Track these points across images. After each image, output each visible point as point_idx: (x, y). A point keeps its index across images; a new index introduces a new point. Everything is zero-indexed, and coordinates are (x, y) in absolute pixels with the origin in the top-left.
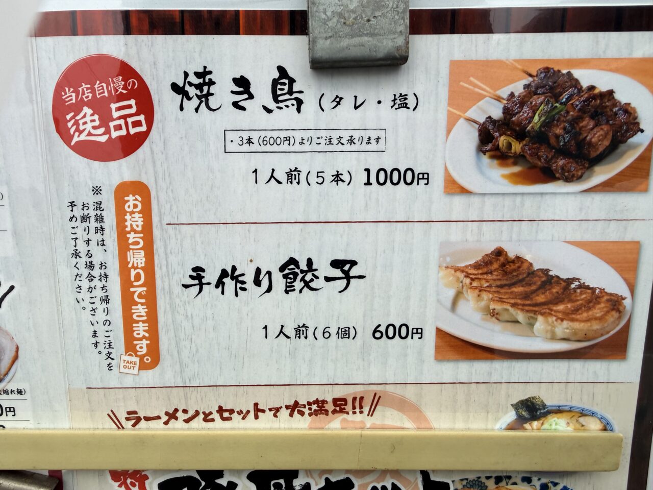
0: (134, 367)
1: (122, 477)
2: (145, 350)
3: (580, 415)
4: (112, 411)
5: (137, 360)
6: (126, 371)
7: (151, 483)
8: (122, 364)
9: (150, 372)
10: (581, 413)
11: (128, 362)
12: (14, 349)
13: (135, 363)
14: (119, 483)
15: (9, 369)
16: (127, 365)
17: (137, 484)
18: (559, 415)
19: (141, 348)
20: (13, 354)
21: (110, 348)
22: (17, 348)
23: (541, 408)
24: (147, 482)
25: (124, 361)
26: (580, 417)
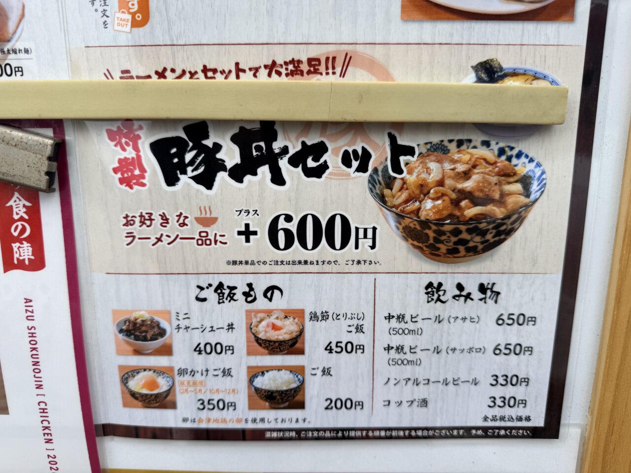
1: (118, 137)
2: (136, 8)
3: (533, 78)
4: (108, 70)
5: (129, 17)
7: (143, 143)
9: (141, 29)
10: (534, 76)
12: (21, 7)
13: (128, 20)
14: (114, 143)
17: (131, 143)
18: (515, 78)
19: (133, 5)
20: (20, 11)
21: (105, 5)
22: (24, 6)
23: (498, 70)
24: (140, 142)
26: (533, 80)
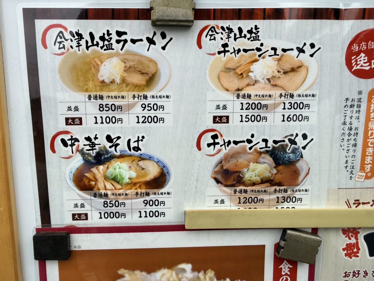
0: (362, 178)
1: (347, 233)
2: (369, 170)
4: (348, 200)
5: (364, 174)
6: (358, 180)
7: (360, 236)
8: (357, 176)
9: (369, 180)
11: (360, 176)
12: (308, 169)
13: (363, 176)
14: (345, 236)
15: (304, 179)
16: (360, 177)
17: (354, 236)
19: (367, 168)
20: (307, 171)
21: (353, 169)
22: (309, 169)
24: (359, 235)
25: (358, 175)
